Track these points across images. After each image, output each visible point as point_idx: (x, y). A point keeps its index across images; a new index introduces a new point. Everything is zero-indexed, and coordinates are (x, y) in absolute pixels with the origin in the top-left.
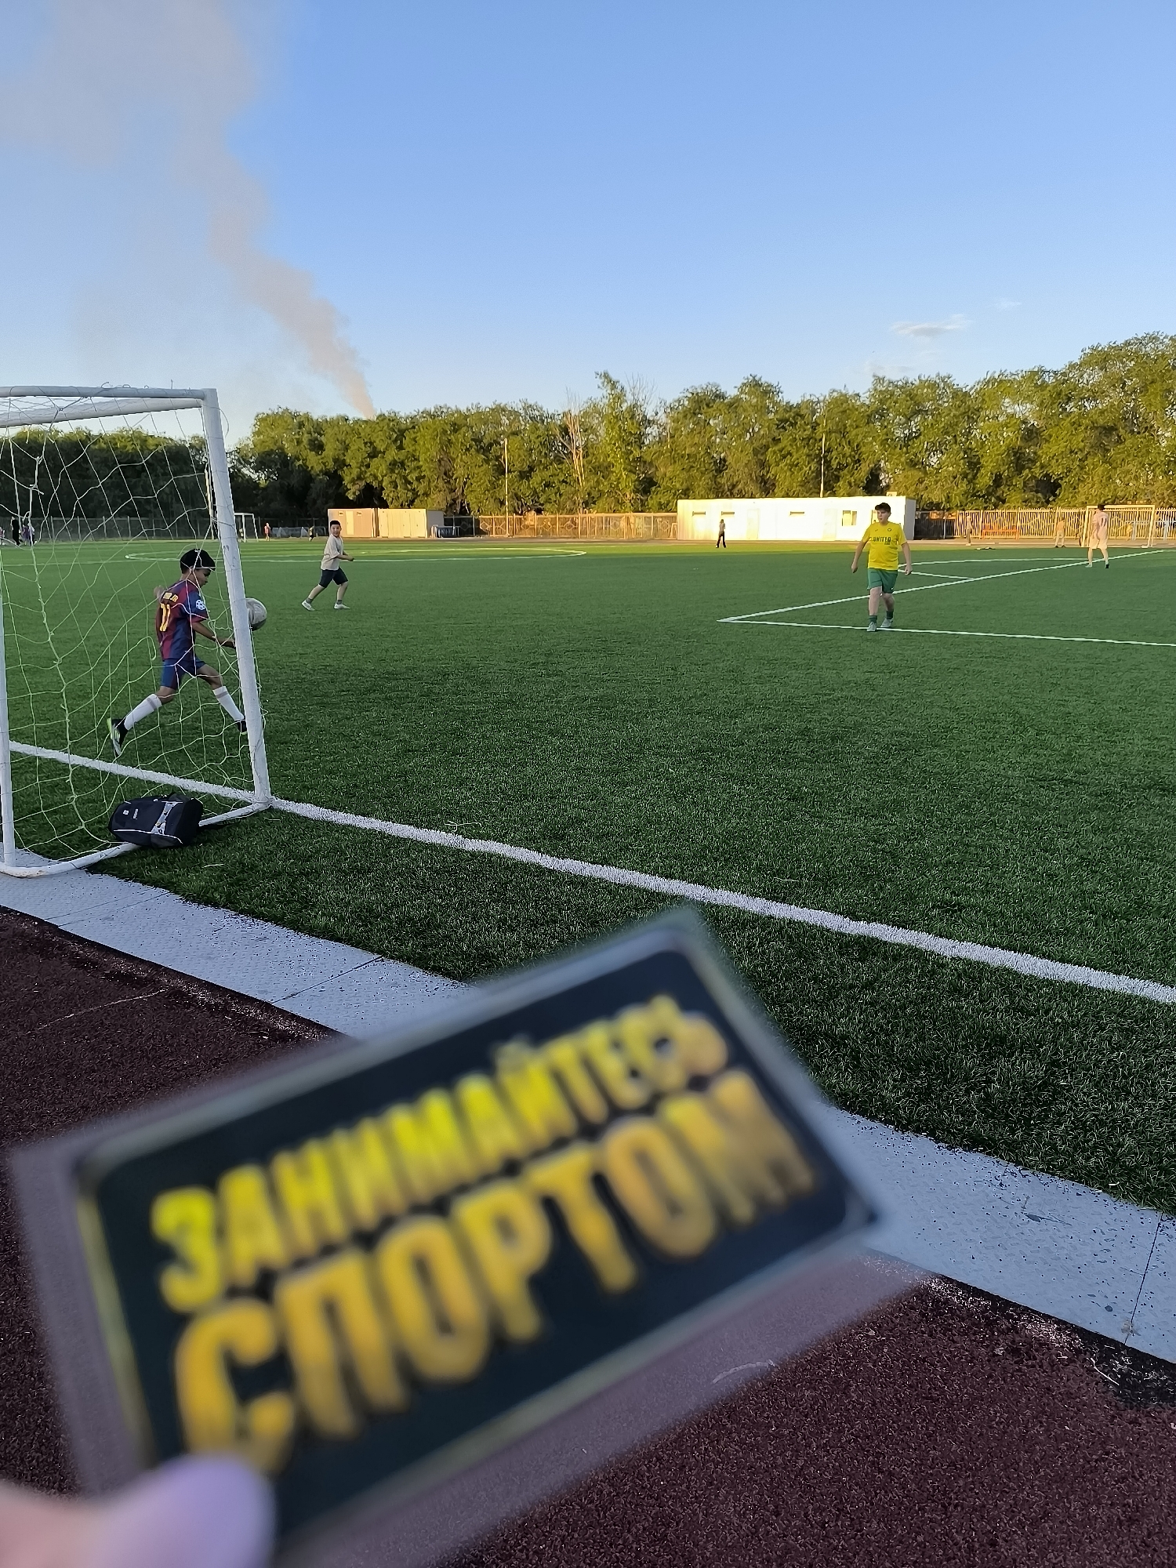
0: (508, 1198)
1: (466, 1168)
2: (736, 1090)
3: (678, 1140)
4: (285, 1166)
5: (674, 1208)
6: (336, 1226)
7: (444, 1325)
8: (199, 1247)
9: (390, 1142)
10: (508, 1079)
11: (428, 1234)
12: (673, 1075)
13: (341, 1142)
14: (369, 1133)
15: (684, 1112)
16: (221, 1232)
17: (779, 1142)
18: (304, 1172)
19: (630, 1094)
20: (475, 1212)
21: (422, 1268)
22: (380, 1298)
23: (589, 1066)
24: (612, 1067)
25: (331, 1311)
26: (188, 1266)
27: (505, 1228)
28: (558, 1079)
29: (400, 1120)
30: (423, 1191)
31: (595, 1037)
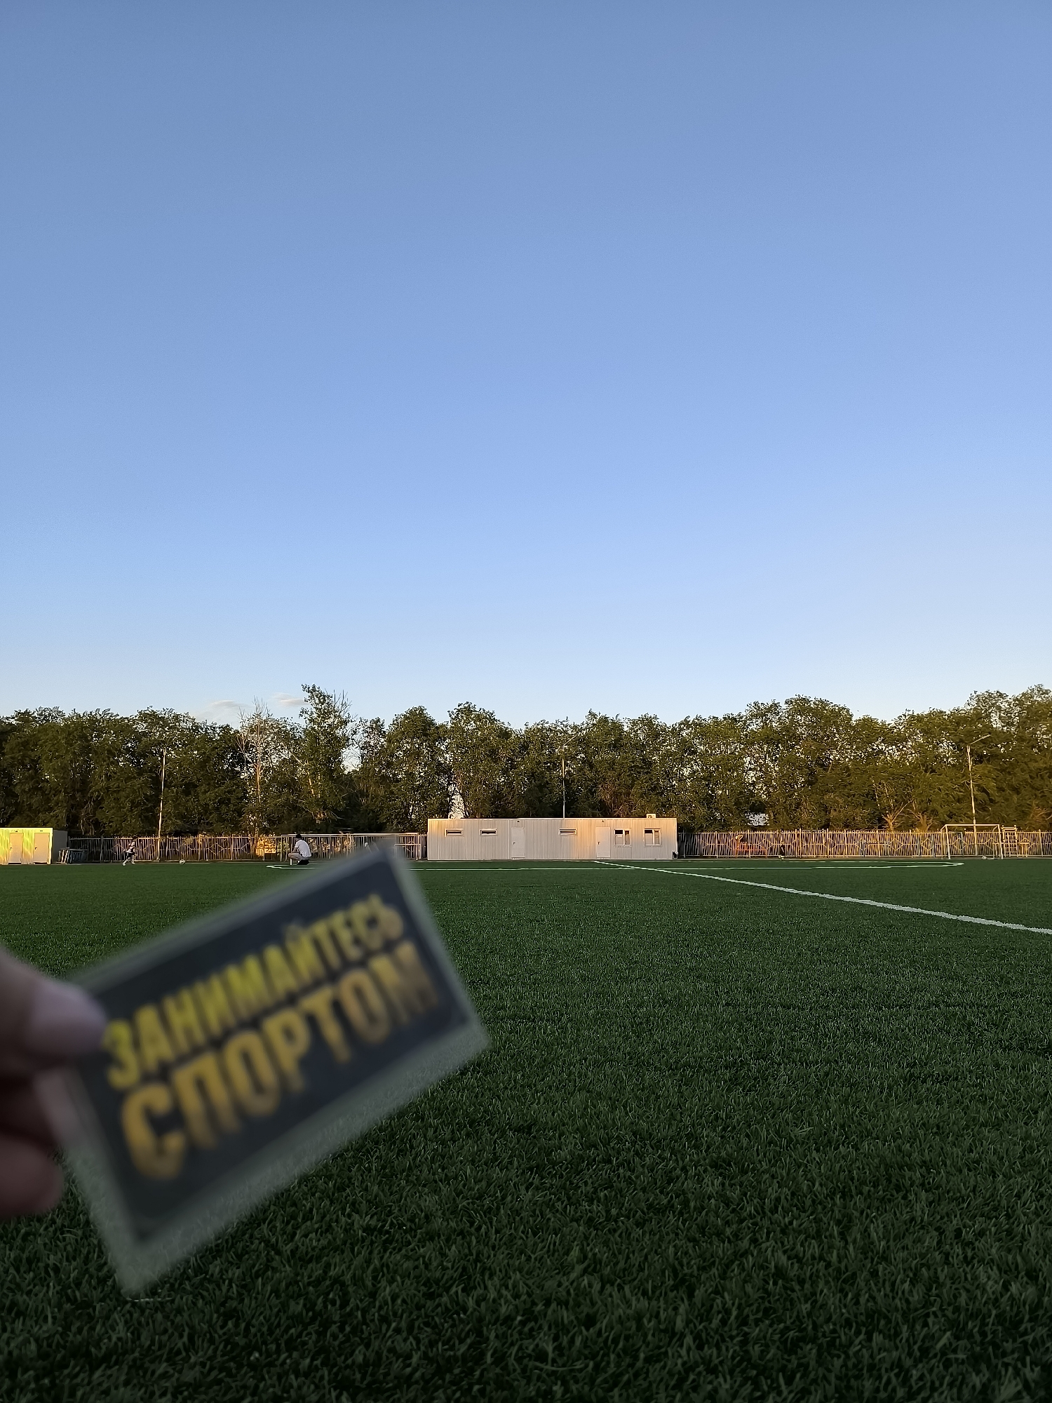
0: (290, 1017)
1: (268, 1000)
2: (407, 951)
3: (376, 980)
4: (170, 1005)
5: (371, 1017)
6: (199, 1037)
7: (258, 1087)
8: (125, 1052)
9: (227, 986)
10: (291, 946)
11: (248, 1040)
12: (375, 942)
13: (200, 989)
14: (216, 983)
15: (381, 965)
16: (136, 1044)
17: (424, 980)
18: (180, 1007)
19: (354, 953)
20: (273, 1026)
21: (247, 1059)
22: (226, 1077)
23: (333, 936)
24: (345, 936)
25: (201, 1085)
26: (120, 1065)
27: (289, 1034)
28: (317, 944)
29: (233, 974)
30: (244, 1013)
31: (338, 919)
